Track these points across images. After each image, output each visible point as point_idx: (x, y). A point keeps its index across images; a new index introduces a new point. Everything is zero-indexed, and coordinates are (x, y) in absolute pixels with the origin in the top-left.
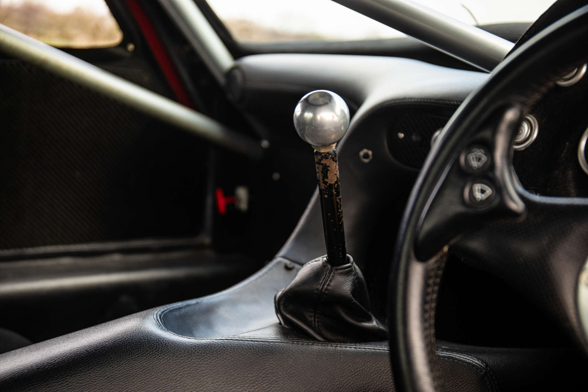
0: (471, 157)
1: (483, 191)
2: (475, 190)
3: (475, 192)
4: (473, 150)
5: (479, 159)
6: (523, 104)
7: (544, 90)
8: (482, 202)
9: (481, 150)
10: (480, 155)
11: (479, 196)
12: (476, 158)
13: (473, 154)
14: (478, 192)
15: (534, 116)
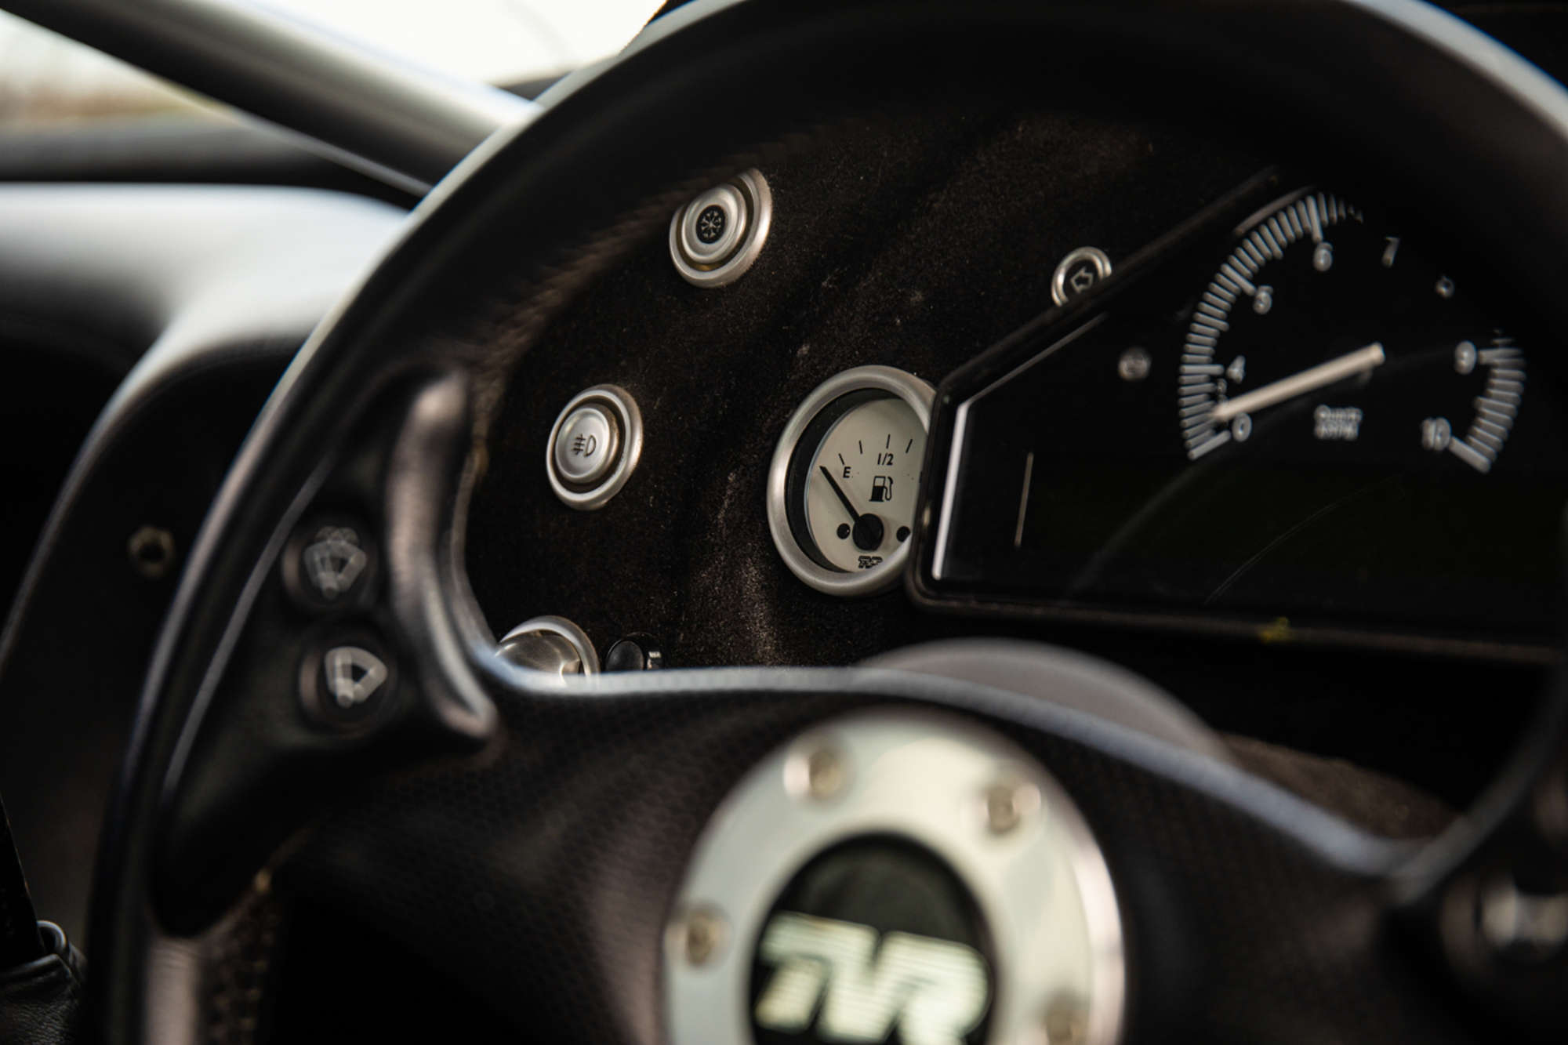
0: (318, 554)
1: (357, 673)
2: (333, 669)
3: (334, 676)
4: (320, 534)
5: (340, 564)
6: (473, 367)
7: (532, 315)
8: (358, 708)
9: (346, 530)
10: (342, 549)
11: (345, 688)
12: (333, 559)
13: (320, 545)
14: (345, 676)
15: (627, 390)
